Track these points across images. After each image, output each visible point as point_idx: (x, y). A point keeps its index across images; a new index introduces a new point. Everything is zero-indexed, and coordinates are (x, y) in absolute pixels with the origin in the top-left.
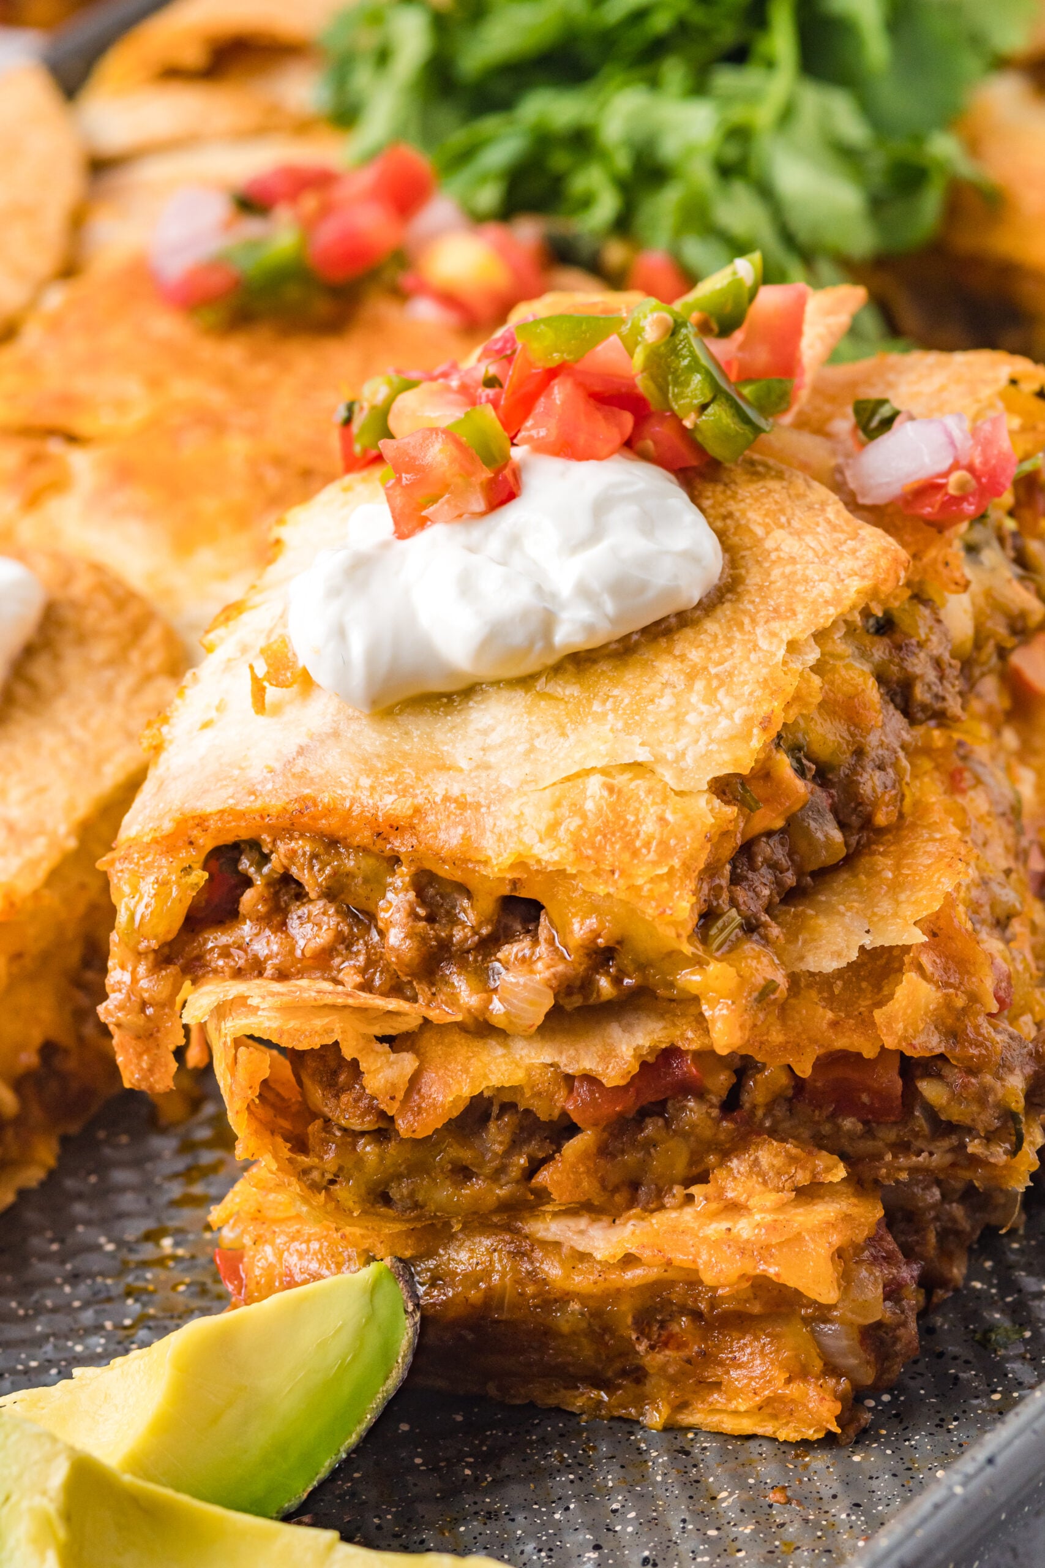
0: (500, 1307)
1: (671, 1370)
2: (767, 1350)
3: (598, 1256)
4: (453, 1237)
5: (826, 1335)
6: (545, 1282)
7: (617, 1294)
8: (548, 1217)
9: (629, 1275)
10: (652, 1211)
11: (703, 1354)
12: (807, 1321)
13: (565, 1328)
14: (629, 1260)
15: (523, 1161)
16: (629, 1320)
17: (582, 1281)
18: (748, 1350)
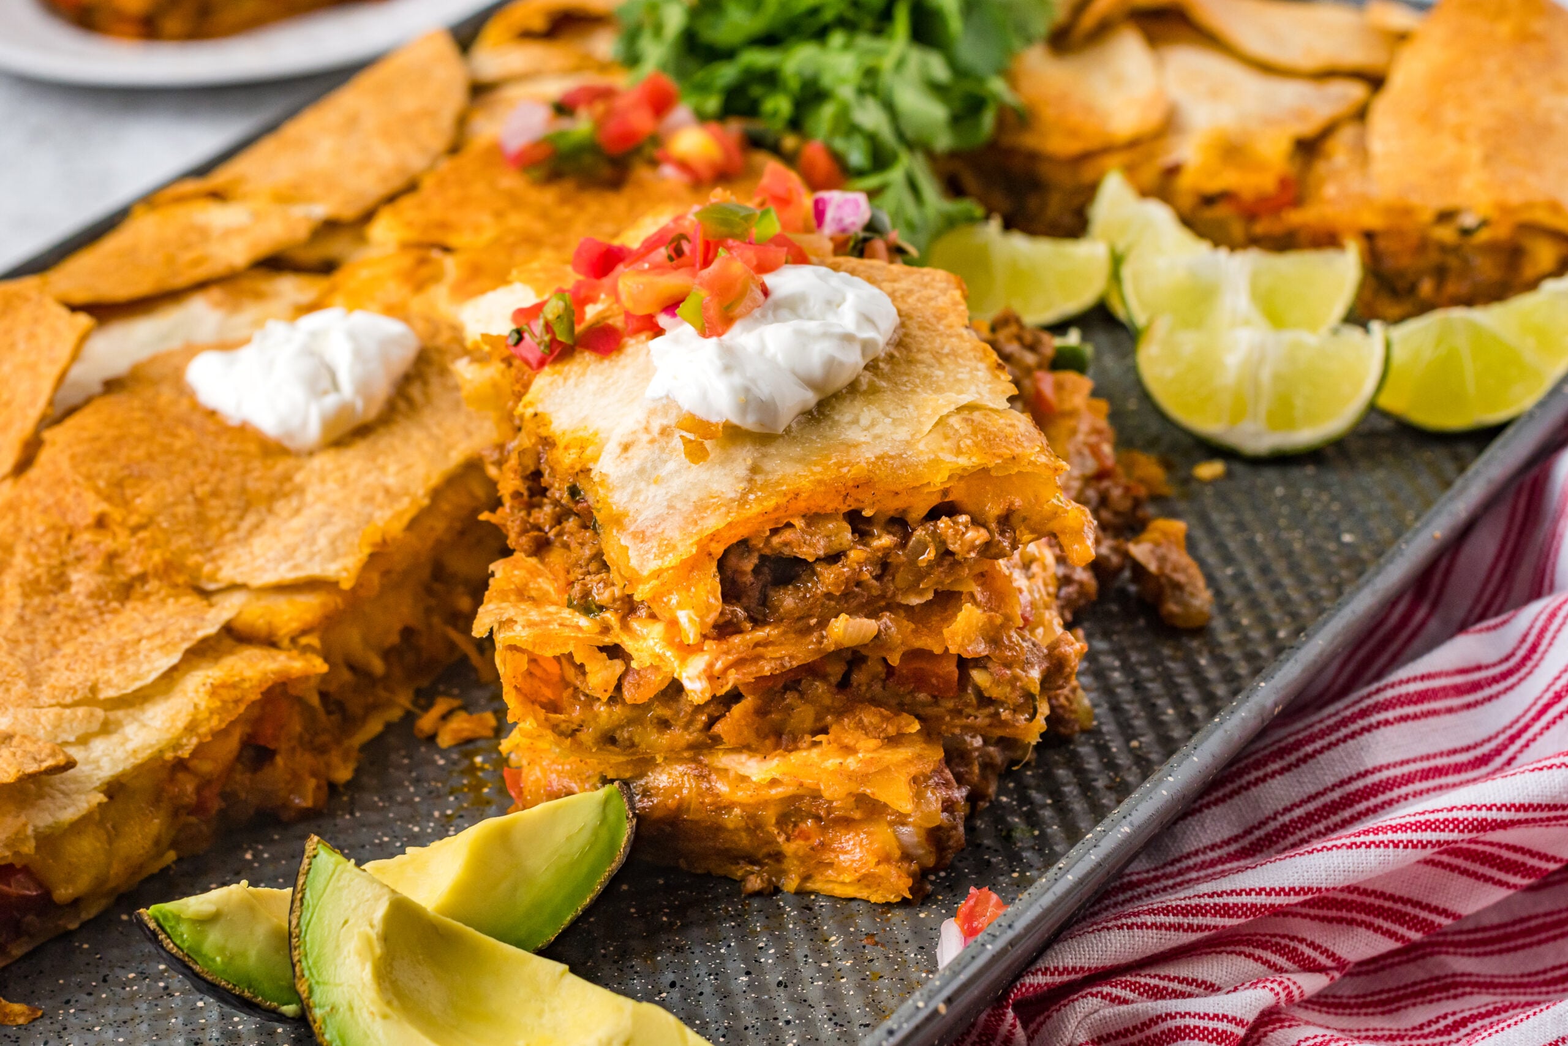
0: (688, 809)
1: (801, 853)
2: (865, 842)
3: (754, 779)
4: (658, 765)
5: (903, 834)
6: (718, 795)
7: (766, 804)
8: (720, 754)
9: (773, 792)
10: (790, 751)
11: (822, 844)
12: (891, 824)
13: (731, 826)
14: (774, 782)
15: (704, 718)
16: (773, 821)
17: (742, 795)
18: (851, 843)
